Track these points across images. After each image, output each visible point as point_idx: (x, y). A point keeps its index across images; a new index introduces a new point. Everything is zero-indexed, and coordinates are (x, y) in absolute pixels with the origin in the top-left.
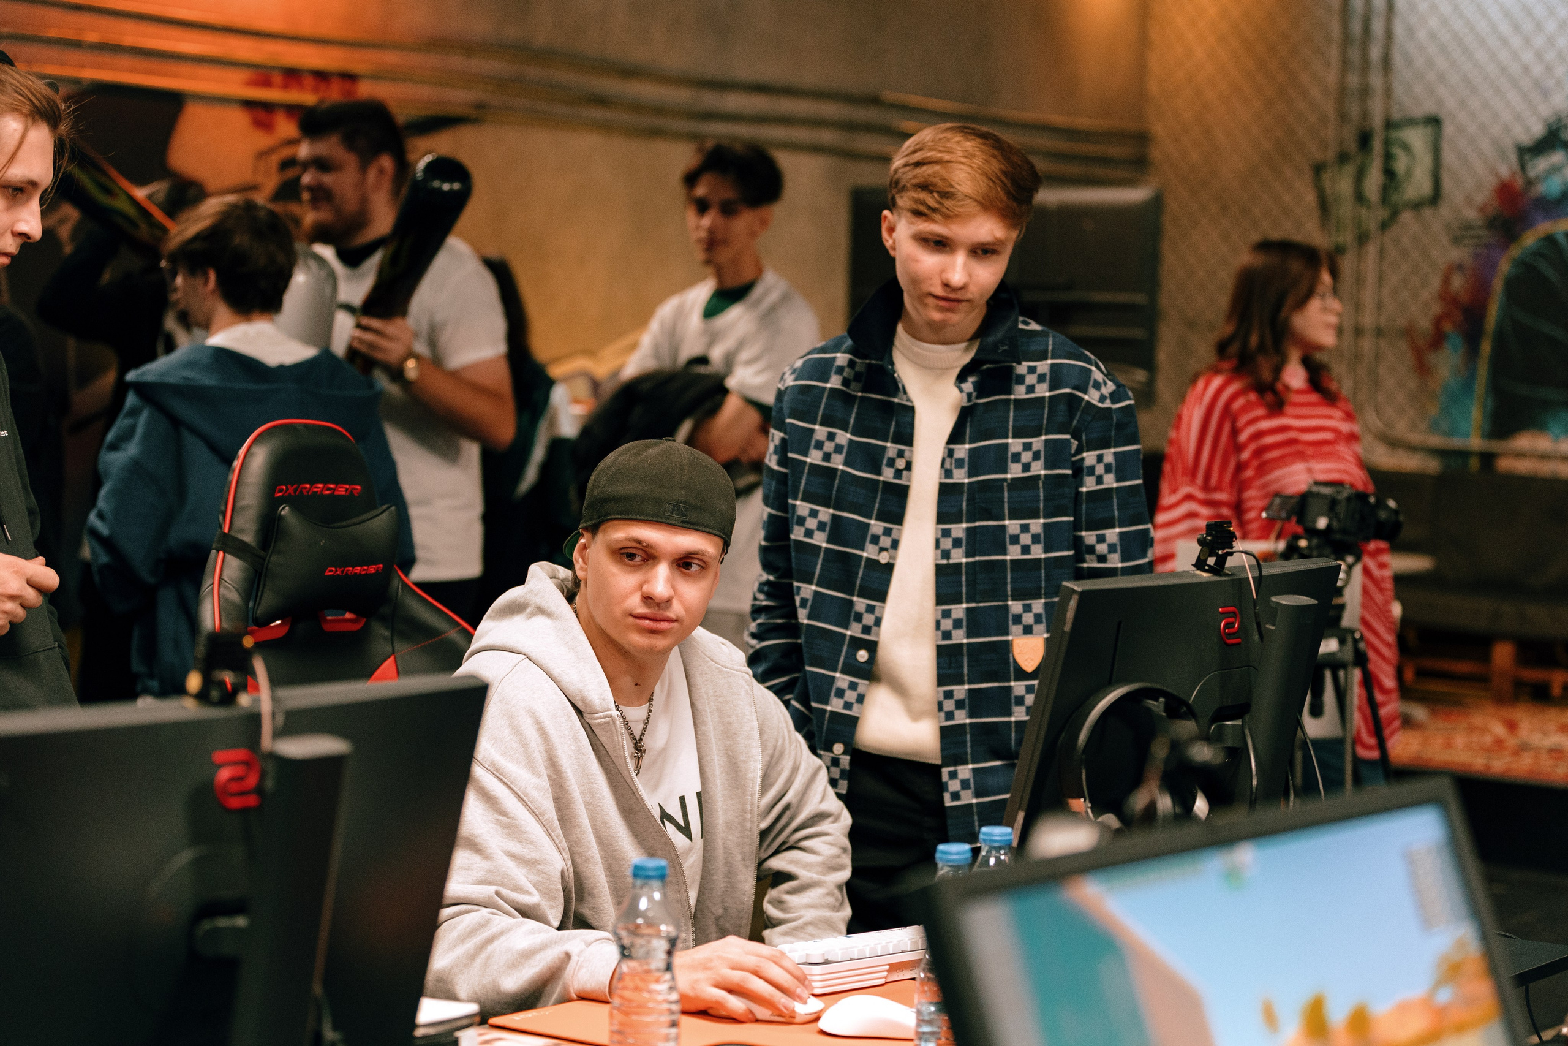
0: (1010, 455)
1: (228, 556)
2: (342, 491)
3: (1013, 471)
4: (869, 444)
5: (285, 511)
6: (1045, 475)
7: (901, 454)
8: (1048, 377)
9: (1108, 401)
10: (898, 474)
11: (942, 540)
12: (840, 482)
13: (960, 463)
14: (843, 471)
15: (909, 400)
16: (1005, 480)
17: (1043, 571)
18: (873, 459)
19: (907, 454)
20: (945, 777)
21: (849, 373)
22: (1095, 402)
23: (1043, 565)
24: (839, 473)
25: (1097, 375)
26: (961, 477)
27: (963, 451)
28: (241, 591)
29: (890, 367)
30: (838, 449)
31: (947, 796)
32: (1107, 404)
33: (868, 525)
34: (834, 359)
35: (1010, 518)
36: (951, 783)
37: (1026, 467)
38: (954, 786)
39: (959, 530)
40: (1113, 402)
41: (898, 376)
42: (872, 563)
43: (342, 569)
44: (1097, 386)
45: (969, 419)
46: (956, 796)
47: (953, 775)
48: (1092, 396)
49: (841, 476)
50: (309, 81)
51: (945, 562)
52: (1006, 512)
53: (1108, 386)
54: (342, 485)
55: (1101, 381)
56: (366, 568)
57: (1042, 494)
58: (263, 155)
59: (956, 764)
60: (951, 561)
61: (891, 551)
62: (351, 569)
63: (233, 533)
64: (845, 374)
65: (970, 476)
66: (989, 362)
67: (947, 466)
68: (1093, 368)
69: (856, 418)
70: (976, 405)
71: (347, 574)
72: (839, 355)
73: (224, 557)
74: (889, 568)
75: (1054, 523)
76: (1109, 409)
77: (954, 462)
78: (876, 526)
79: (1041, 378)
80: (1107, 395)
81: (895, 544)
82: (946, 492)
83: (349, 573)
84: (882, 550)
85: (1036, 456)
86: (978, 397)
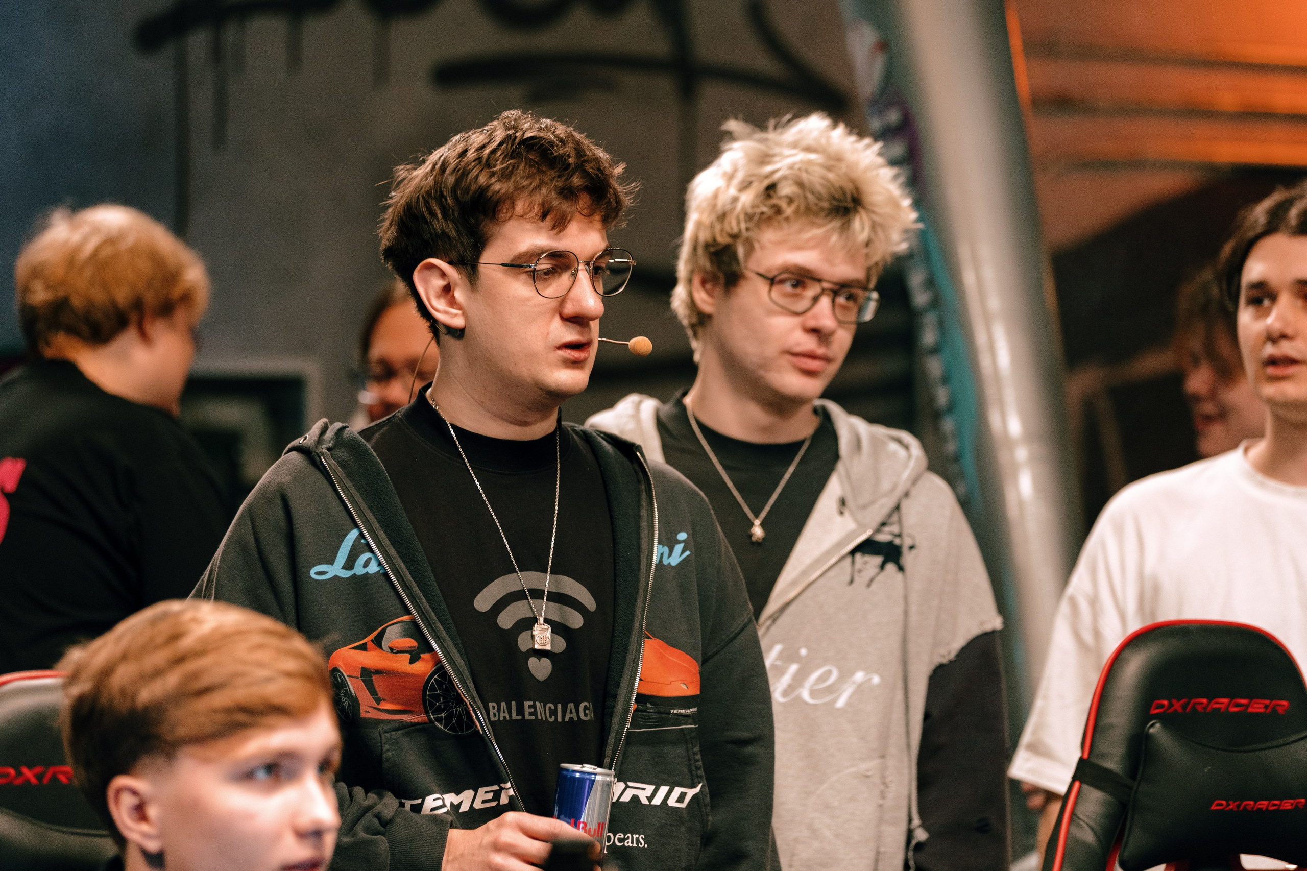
1: (1086, 787)
2: (1260, 708)
5: (1156, 729)
28: (1096, 827)
43: (1237, 803)
54: (1259, 701)
56: (1277, 802)
62: (1252, 803)
63: (1094, 760)
71: (1245, 809)
73: (1080, 789)
83: (1249, 808)
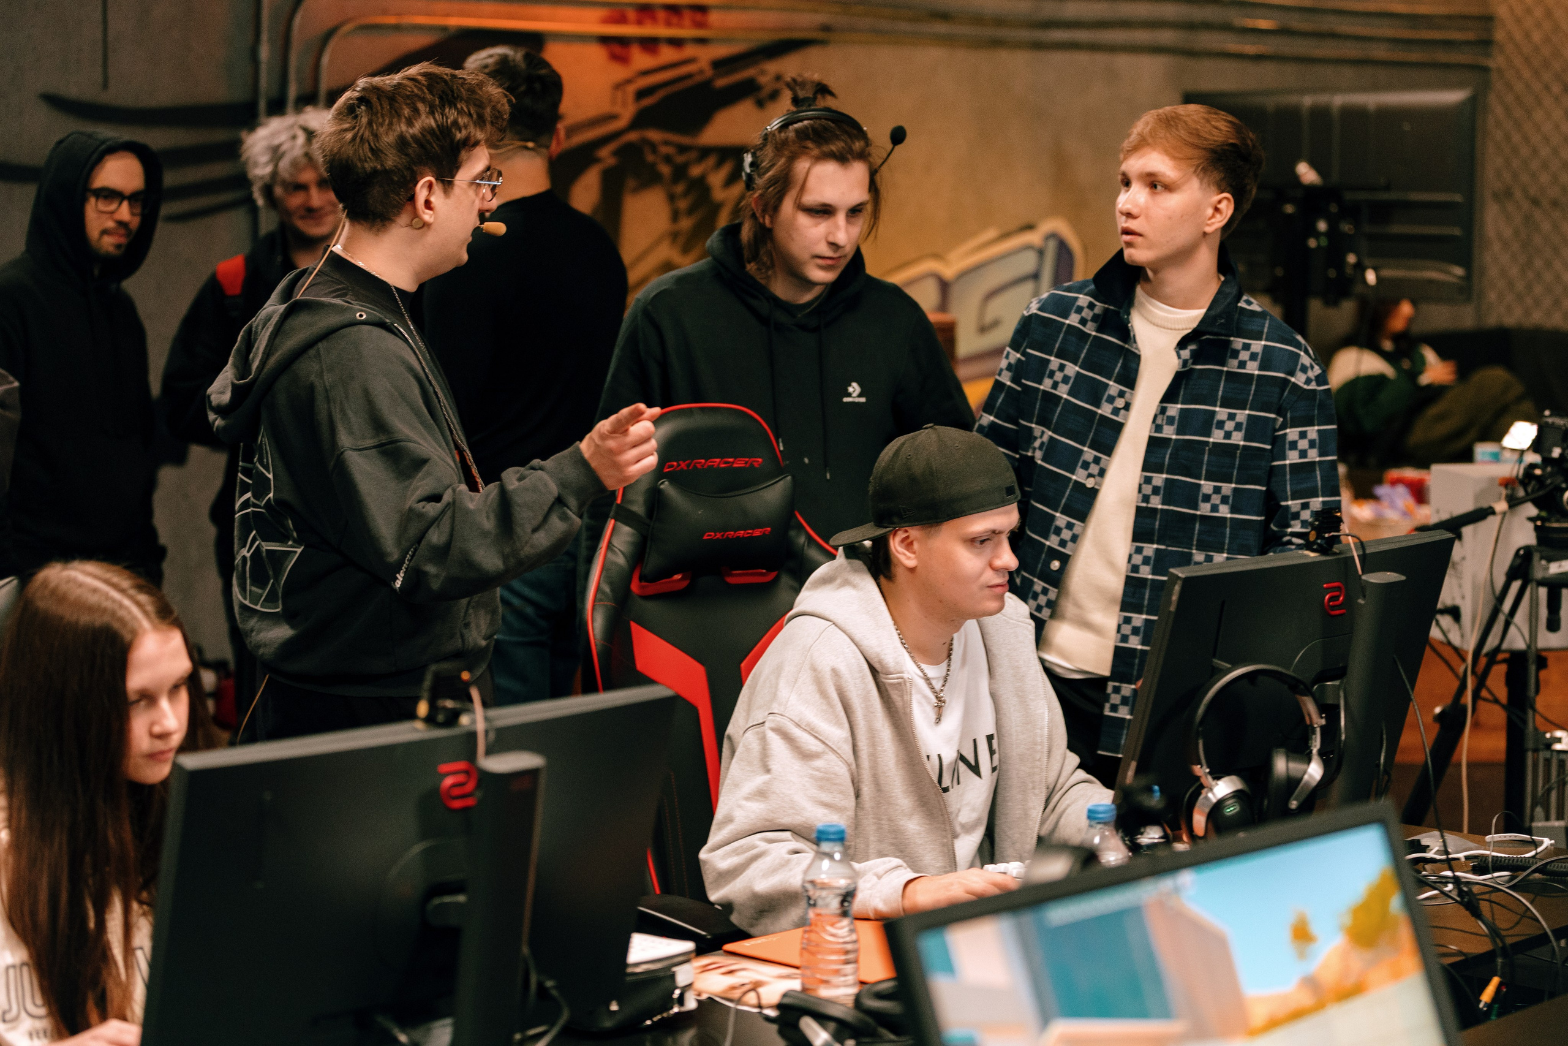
0: (1215, 421)
1: (619, 523)
2: (742, 464)
3: (1215, 436)
4: (1094, 379)
5: (666, 486)
6: (1244, 446)
7: (1121, 394)
8: (1260, 357)
9: (1314, 383)
10: (1116, 411)
11: (1144, 486)
12: (1062, 409)
13: (1170, 421)
14: (1066, 400)
15: (1137, 348)
16: (1207, 443)
17: (1228, 529)
18: (1096, 393)
19: (1127, 395)
20: (1109, 690)
21: (1088, 315)
22: (1301, 384)
23: (1228, 524)
24: (1063, 401)
25: (1305, 360)
26: (1169, 432)
27: (1175, 410)
28: (626, 553)
29: (1126, 317)
30: (1066, 380)
31: (1107, 706)
32: (1313, 386)
33: (1081, 451)
34: (1076, 299)
35: (1206, 479)
36: (1113, 696)
37: (1228, 435)
38: (1115, 699)
39: (1159, 479)
40: (1318, 385)
41: (1132, 326)
42: (1079, 486)
43: (722, 534)
44: (1304, 369)
45: (1184, 382)
46: (1114, 708)
47: (1117, 690)
48: (1299, 379)
49: (1064, 404)
50: (661, 15)
51: (1144, 505)
52: (1204, 472)
53: (1315, 370)
54: (741, 459)
55: (1308, 365)
56: (750, 532)
57: (1237, 463)
58: (619, 86)
59: (1121, 682)
60: (1150, 505)
61: (1098, 478)
62: (732, 533)
63: (624, 504)
64: (1084, 314)
65: (1177, 434)
66: (1210, 333)
67: (1159, 421)
68: (1302, 353)
69: (1086, 353)
70: (1192, 369)
71: (727, 537)
72: (1081, 296)
74: (1093, 493)
75: (1242, 489)
76: (1314, 391)
77: (1165, 418)
78: (1089, 454)
79: (1253, 357)
80: (1313, 378)
81: (1102, 473)
82: (1155, 444)
84: (1090, 475)
85: (1238, 427)
86: (1194, 363)
